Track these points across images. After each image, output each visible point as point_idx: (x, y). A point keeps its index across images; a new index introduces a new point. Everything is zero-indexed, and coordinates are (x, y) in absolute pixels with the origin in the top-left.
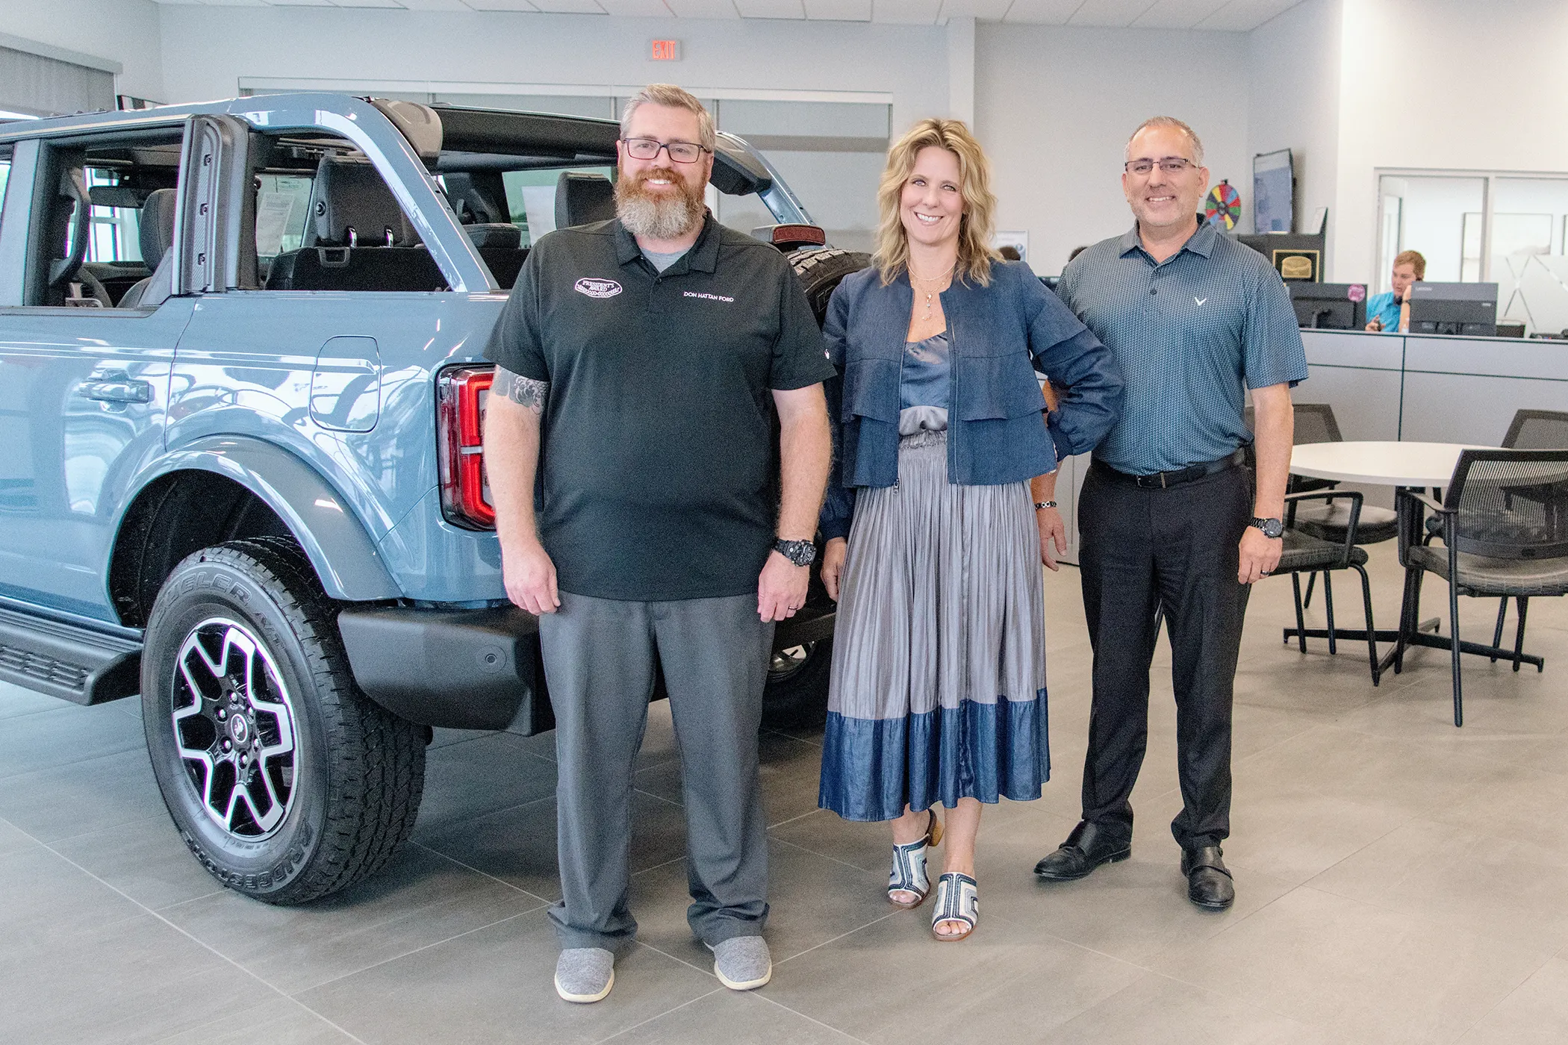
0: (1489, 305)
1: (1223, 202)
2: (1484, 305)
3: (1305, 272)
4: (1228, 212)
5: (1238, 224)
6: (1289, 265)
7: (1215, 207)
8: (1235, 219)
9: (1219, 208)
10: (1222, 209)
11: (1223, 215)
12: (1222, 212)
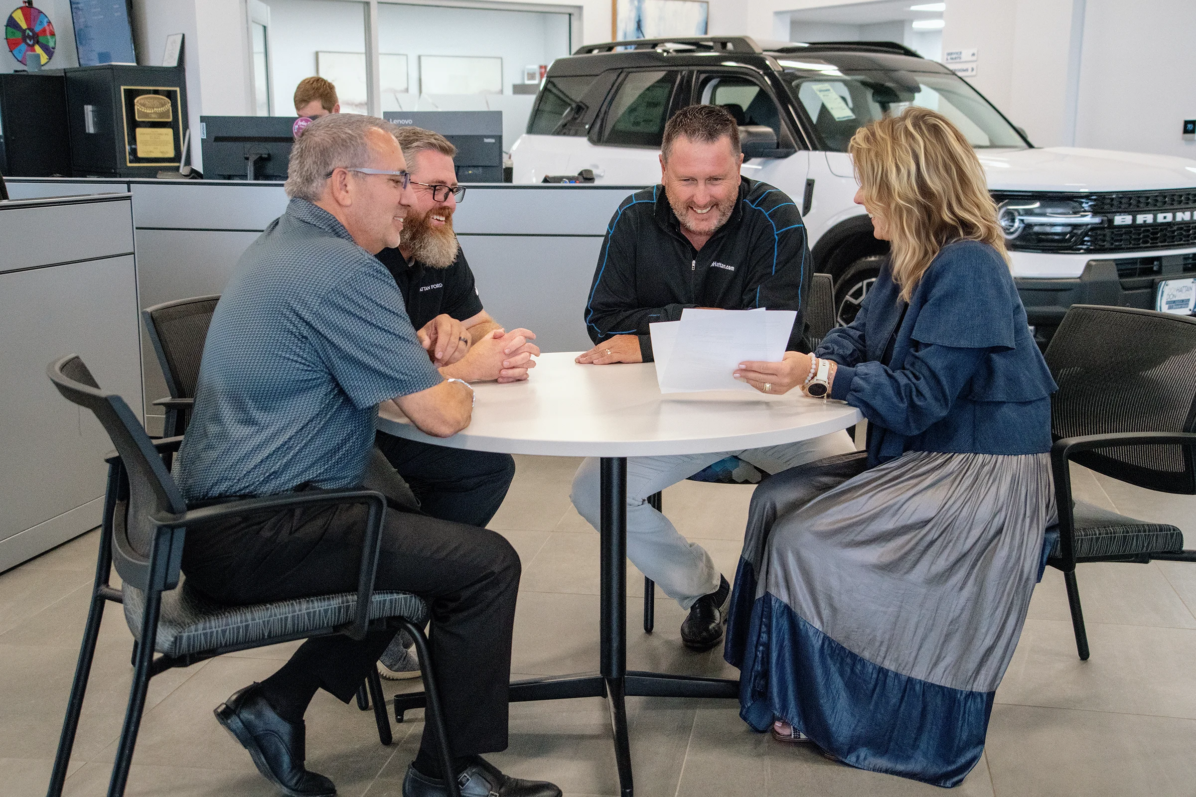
0: (493, 141)
1: (29, 29)
2: (486, 140)
3: (165, 114)
4: (38, 42)
5: (53, 58)
6: (144, 105)
7: (19, 35)
8: (50, 52)
9: (25, 38)
10: (30, 38)
11: (33, 46)
12: (31, 43)
